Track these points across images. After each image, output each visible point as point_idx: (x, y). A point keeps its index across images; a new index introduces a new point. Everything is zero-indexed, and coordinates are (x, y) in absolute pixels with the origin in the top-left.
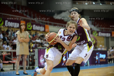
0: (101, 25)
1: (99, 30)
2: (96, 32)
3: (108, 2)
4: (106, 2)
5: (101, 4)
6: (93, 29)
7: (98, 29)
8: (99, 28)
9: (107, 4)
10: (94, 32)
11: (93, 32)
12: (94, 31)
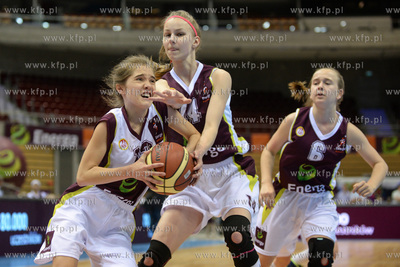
0: (42, 102)
1: (35, 123)
2: (22, 130)
3: (74, 18)
4: (65, 18)
5: (46, 25)
6: (12, 119)
7: (31, 118)
8: (36, 115)
9: (67, 24)
10: (17, 130)
11: (13, 129)
12: (16, 124)
